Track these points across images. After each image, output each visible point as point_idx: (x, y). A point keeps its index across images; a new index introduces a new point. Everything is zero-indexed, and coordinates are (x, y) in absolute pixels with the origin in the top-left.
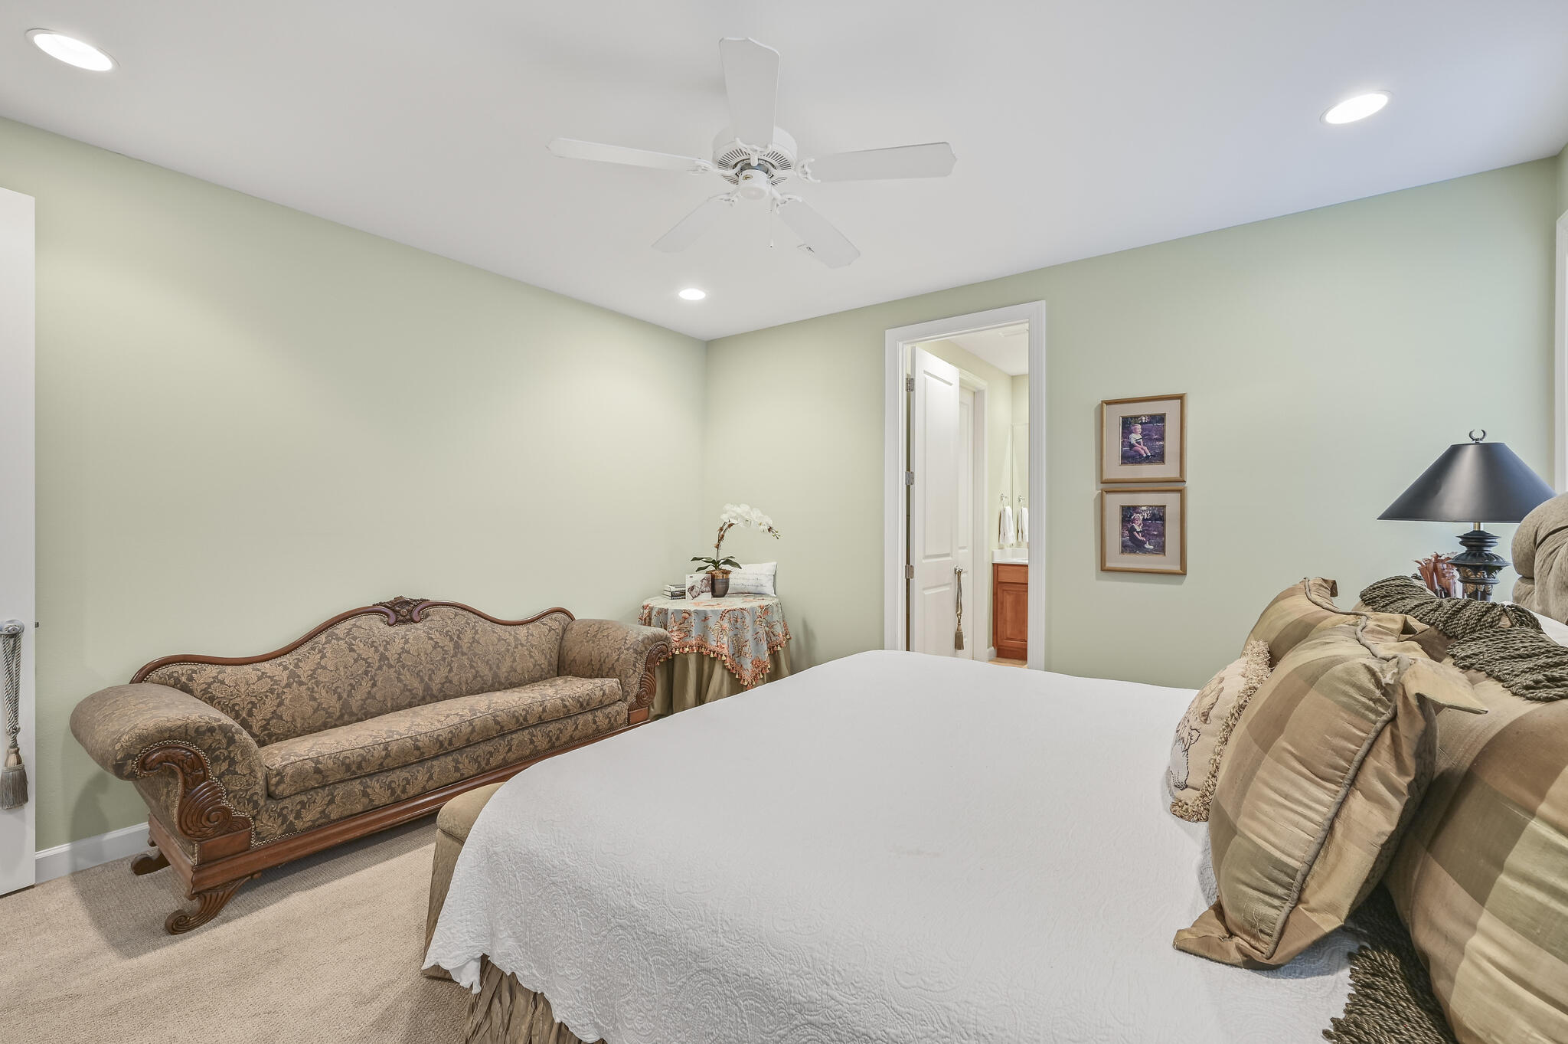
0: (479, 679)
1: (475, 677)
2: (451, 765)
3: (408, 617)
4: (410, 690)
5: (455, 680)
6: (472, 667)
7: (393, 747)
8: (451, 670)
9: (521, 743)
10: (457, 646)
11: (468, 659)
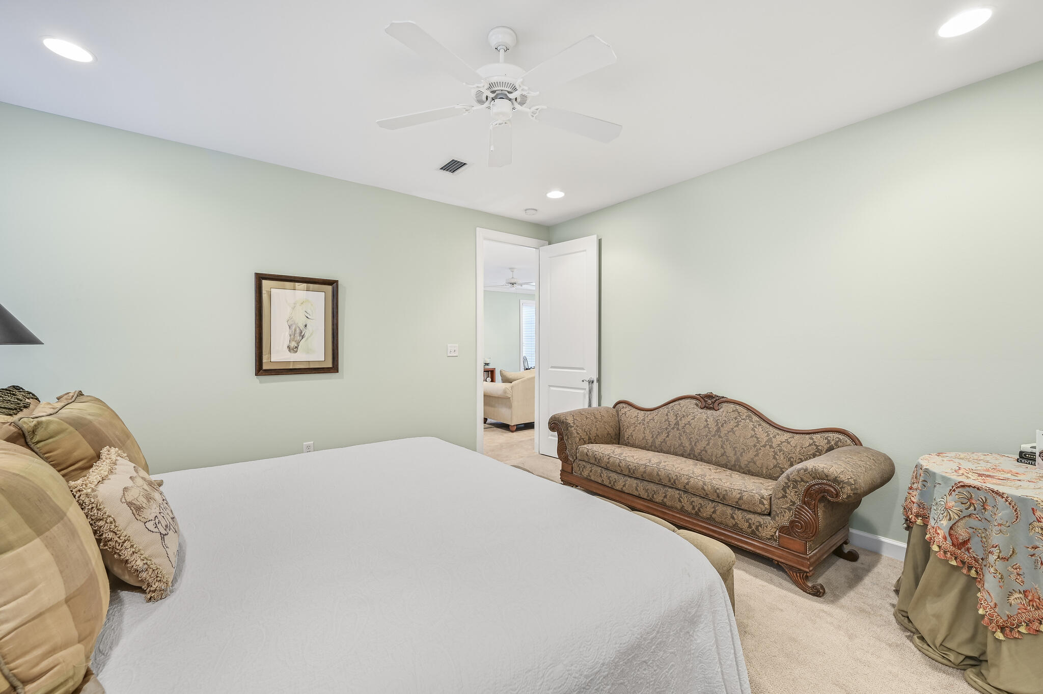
0: (725, 457)
1: (722, 455)
2: (634, 485)
3: (711, 406)
4: (684, 447)
5: (709, 451)
6: (722, 447)
7: (611, 460)
8: (708, 444)
9: (672, 497)
10: (718, 430)
11: (722, 441)
